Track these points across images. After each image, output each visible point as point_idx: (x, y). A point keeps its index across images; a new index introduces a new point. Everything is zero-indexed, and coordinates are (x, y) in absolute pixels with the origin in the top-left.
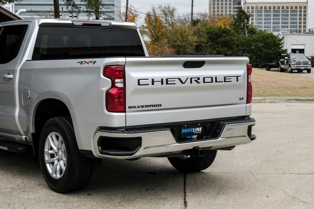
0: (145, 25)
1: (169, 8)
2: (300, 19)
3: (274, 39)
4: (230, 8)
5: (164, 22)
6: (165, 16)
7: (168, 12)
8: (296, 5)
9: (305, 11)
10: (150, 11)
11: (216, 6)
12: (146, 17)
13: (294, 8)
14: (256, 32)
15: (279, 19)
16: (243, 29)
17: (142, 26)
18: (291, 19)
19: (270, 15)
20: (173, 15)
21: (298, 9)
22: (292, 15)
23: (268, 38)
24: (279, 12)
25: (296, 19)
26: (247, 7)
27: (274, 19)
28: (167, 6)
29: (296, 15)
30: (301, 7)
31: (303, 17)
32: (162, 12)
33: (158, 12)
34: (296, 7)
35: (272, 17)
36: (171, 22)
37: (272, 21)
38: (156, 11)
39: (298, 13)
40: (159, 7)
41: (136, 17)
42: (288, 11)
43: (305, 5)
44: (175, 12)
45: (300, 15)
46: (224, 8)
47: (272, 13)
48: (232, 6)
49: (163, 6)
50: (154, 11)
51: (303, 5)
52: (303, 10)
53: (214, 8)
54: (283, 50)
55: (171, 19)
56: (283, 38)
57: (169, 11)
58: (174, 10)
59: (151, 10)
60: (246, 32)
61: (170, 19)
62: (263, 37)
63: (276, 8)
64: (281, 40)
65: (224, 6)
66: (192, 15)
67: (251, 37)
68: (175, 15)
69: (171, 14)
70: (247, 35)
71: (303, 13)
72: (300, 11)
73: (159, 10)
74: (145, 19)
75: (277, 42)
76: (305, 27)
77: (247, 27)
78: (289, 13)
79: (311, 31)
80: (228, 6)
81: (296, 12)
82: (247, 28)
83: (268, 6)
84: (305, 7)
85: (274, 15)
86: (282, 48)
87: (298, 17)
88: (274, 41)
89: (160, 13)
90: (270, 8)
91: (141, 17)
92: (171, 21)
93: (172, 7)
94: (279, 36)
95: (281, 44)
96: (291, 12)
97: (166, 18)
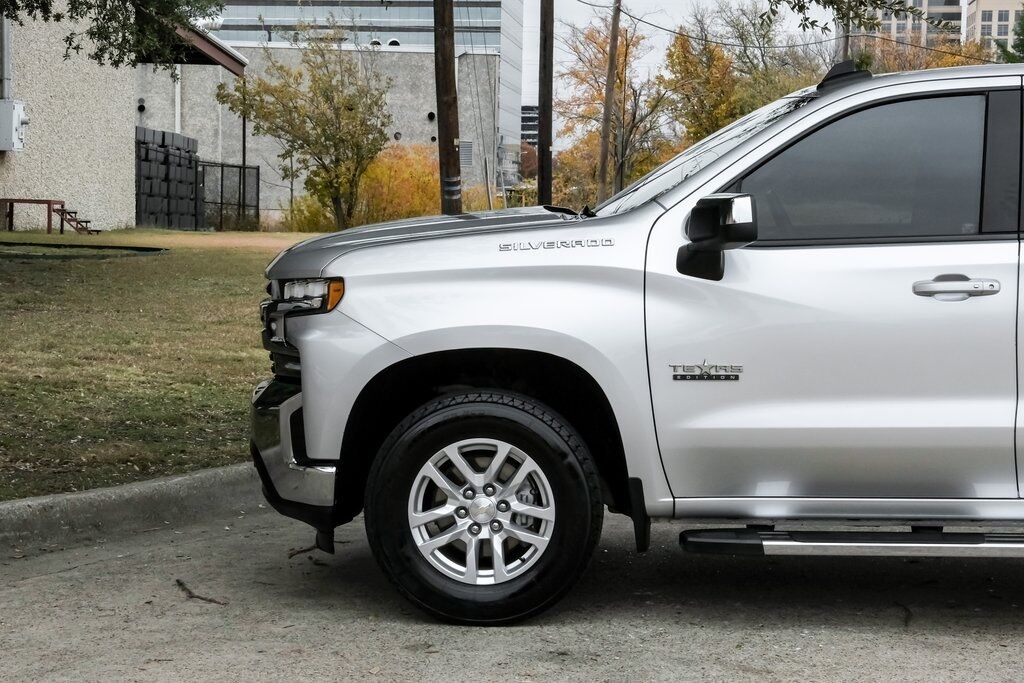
0: (668, 75)
5: (737, 64)
6: (738, 42)
7: (752, 29)
10: (687, 25)
12: (674, 45)
17: (653, 79)
20: (770, 40)
26: (984, 13)
32: (729, 29)
33: (718, 29)
36: (761, 65)
38: (707, 21)
40: (717, 9)
41: (634, 45)
49: (735, 5)
50: (700, 22)
55: (763, 56)
57: (754, 25)
59: (692, 20)
61: (757, 52)
66: (846, 38)
68: (778, 39)
69: (764, 36)
73: (720, 21)
74: (670, 55)
89: (721, 30)
91: (652, 48)
92: (763, 60)
97: (745, 47)
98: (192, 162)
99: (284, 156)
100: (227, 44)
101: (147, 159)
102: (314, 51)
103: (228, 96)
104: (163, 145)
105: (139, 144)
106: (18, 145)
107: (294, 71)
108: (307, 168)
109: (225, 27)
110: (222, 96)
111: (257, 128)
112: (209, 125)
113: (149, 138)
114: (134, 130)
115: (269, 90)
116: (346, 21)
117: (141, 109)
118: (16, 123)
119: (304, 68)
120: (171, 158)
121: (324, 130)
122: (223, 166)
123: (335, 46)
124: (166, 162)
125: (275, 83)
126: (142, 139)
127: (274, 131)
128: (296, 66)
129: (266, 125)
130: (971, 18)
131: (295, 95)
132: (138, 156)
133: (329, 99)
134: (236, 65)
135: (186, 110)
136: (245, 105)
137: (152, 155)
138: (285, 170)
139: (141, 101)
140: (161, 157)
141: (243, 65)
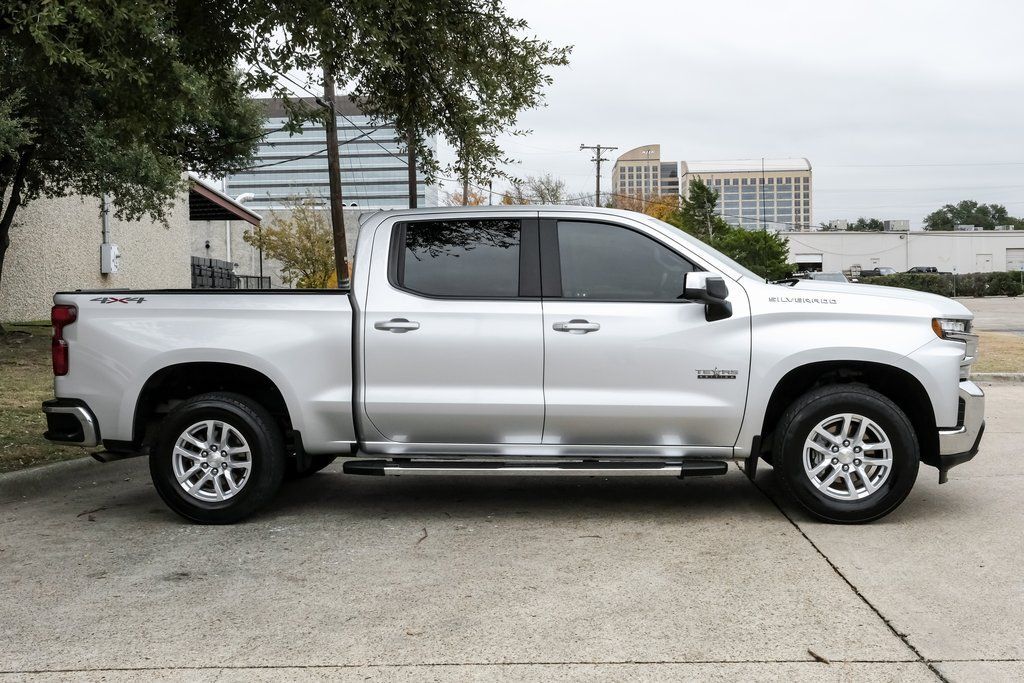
1: (548, 182)
2: (797, 204)
3: (770, 243)
4: (655, 183)
6: (540, 199)
7: (547, 192)
8: (788, 175)
9: (807, 188)
10: (509, 191)
11: (627, 180)
12: (502, 202)
13: (784, 182)
14: (729, 229)
15: (754, 204)
16: (703, 222)
18: (779, 204)
19: (737, 197)
20: (557, 197)
21: (793, 183)
22: (779, 196)
23: (757, 241)
24: (754, 189)
25: (790, 203)
27: (744, 204)
28: (544, 180)
29: (789, 196)
30: (797, 180)
31: (802, 200)
32: (534, 192)
33: (527, 192)
34: (788, 180)
35: (740, 201)
37: (740, 208)
38: (521, 188)
39: (793, 192)
40: (527, 181)
41: (480, 202)
42: (772, 188)
43: (807, 175)
44: (561, 191)
45: (797, 196)
46: (643, 184)
47: (740, 193)
48: (659, 180)
49: (537, 180)
50: (518, 189)
51: (802, 176)
52: (802, 184)
53: (623, 184)
54: (788, 265)
56: (787, 241)
57: (548, 189)
58: (559, 186)
59: (513, 188)
60: (711, 230)
62: (747, 240)
63: (749, 182)
64: (784, 244)
65: (643, 180)
66: (598, 195)
67: (721, 239)
68: (561, 197)
69: (553, 196)
70: (712, 236)
71: (802, 192)
72: (798, 188)
73: (529, 188)
75: (775, 249)
76: (807, 219)
77: (712, 218)
78: (775, 192)
79: (833, 226)
80: (651, 180)
81: (789, 188)
82: (711, 222)
83: (731, 178)
84: (807, 180)
85: (744, 197)
86: (787, 262)
87: (793, 200)
88: (770, 247)
89: (530, 193)
90: (736, 182)
93: (554, 180)
94: (780, 237)
95: (783, 253)
96: (779, 189)
97: (543, 202)
98: (230, 276)
99: (284, 271)
100: (249, 208)
101: (200, 275)
102: (298, 211)
103: (250, 237)
104: (210, 267)
105: (193, 266)
106: (114, 270)
107: (288, 223)
108: (297, 276)
109: (255, 200)
110: (246, 238)
111: (267, 255)
112: (247, 254)
113: (201, 263)
114: (190, 259)
115: (273, 233)
116: (317, 194)
117: (208, 246)
118: (113, 257)
119: (294, 221)
120: (215, 274)
121: (306, 255)
122: (247, 277)
123: (311, 208)
124: (212, 276)
125: (277, 229)
126: (196, 263)
127: (278, 256)
128: (288, 219)
129: (272, 253)
130: (684, 184)
131: (289, 236)
132: (193, 274)
133: (309, 238)
134: (254, 220)
135: (233, 246)
136: (261, 242)
137: (203, 272)
138: (284, 278)
139: (207, 242)
140: (210, 273)
141: (259, 220)
